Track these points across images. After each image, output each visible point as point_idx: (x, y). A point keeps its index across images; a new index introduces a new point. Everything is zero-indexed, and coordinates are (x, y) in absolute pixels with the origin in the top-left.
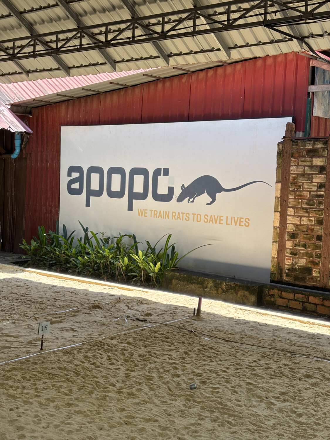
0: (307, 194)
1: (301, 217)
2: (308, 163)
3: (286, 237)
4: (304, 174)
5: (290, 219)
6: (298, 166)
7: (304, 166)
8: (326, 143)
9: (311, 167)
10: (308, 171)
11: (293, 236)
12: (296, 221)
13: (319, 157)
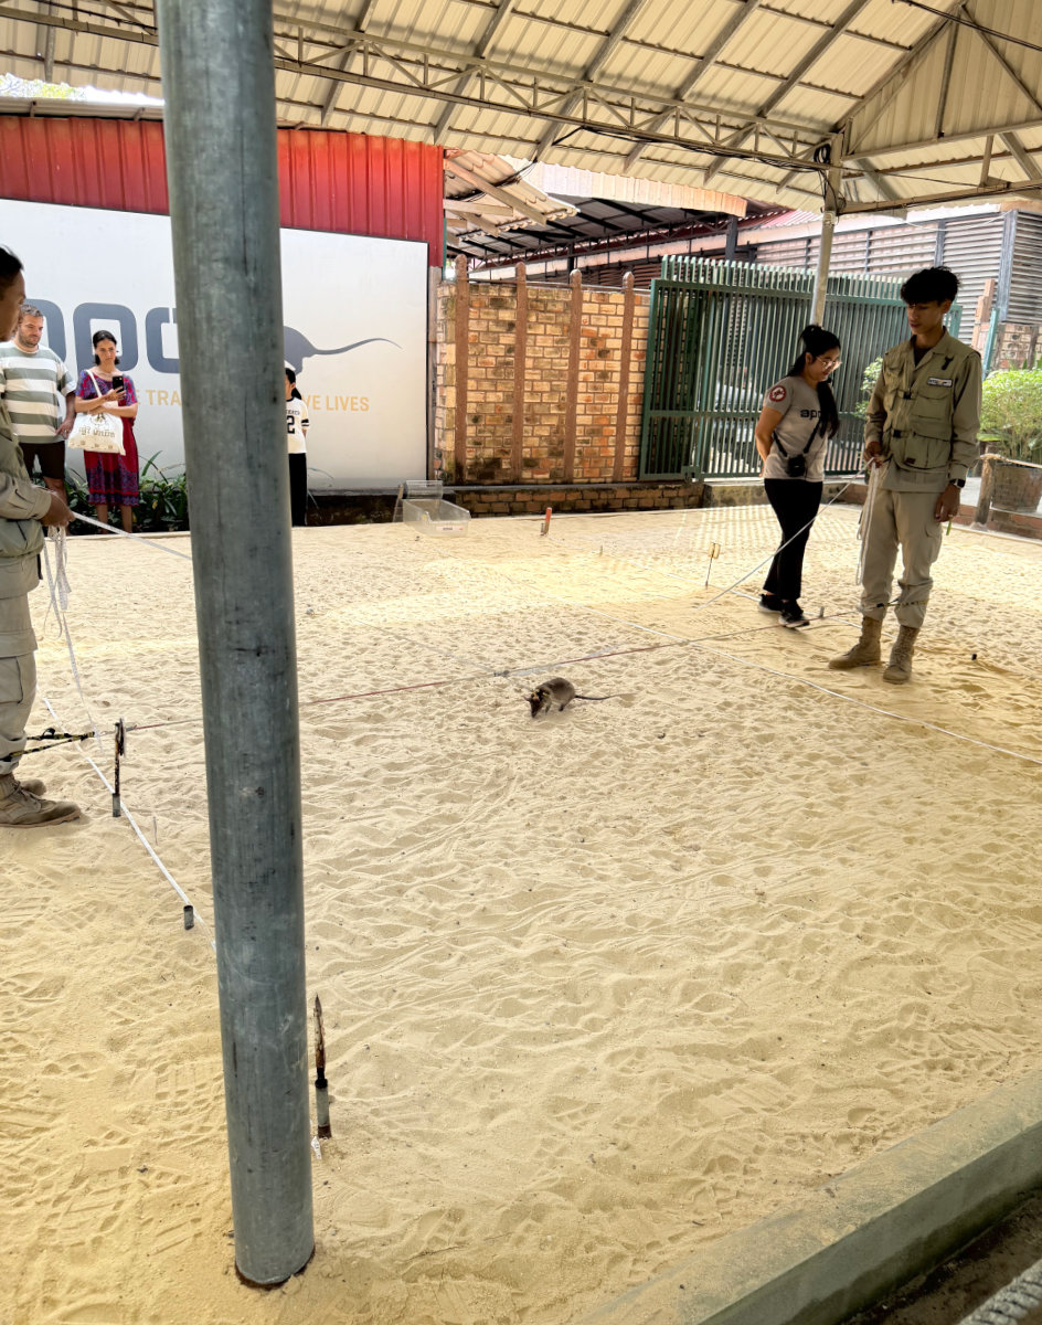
0: (492, 360)
1: (486, 391)
2: (493, 317)
3: (468, 421)
4: (488, 332)
5: (471, 396)
6: (479, 319)
7: (488, 320)
8: (514, 290)
9: (498, 322)
10: (493, 328)
11: (476, 420)
12: (479, 397)
13: (507, 308)
